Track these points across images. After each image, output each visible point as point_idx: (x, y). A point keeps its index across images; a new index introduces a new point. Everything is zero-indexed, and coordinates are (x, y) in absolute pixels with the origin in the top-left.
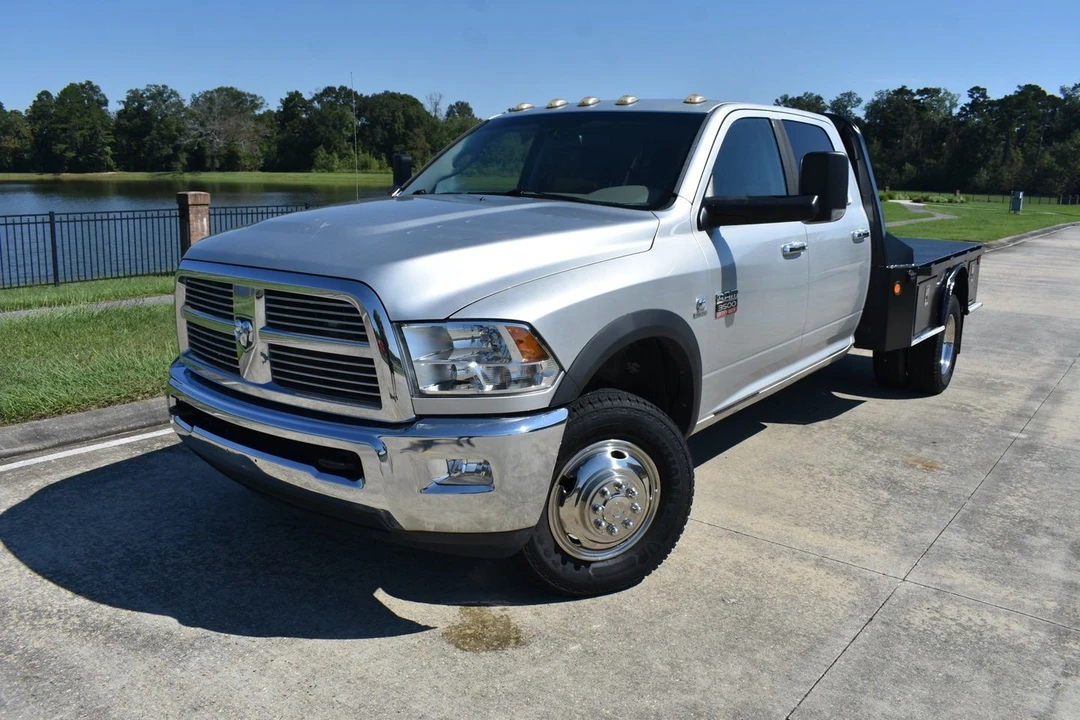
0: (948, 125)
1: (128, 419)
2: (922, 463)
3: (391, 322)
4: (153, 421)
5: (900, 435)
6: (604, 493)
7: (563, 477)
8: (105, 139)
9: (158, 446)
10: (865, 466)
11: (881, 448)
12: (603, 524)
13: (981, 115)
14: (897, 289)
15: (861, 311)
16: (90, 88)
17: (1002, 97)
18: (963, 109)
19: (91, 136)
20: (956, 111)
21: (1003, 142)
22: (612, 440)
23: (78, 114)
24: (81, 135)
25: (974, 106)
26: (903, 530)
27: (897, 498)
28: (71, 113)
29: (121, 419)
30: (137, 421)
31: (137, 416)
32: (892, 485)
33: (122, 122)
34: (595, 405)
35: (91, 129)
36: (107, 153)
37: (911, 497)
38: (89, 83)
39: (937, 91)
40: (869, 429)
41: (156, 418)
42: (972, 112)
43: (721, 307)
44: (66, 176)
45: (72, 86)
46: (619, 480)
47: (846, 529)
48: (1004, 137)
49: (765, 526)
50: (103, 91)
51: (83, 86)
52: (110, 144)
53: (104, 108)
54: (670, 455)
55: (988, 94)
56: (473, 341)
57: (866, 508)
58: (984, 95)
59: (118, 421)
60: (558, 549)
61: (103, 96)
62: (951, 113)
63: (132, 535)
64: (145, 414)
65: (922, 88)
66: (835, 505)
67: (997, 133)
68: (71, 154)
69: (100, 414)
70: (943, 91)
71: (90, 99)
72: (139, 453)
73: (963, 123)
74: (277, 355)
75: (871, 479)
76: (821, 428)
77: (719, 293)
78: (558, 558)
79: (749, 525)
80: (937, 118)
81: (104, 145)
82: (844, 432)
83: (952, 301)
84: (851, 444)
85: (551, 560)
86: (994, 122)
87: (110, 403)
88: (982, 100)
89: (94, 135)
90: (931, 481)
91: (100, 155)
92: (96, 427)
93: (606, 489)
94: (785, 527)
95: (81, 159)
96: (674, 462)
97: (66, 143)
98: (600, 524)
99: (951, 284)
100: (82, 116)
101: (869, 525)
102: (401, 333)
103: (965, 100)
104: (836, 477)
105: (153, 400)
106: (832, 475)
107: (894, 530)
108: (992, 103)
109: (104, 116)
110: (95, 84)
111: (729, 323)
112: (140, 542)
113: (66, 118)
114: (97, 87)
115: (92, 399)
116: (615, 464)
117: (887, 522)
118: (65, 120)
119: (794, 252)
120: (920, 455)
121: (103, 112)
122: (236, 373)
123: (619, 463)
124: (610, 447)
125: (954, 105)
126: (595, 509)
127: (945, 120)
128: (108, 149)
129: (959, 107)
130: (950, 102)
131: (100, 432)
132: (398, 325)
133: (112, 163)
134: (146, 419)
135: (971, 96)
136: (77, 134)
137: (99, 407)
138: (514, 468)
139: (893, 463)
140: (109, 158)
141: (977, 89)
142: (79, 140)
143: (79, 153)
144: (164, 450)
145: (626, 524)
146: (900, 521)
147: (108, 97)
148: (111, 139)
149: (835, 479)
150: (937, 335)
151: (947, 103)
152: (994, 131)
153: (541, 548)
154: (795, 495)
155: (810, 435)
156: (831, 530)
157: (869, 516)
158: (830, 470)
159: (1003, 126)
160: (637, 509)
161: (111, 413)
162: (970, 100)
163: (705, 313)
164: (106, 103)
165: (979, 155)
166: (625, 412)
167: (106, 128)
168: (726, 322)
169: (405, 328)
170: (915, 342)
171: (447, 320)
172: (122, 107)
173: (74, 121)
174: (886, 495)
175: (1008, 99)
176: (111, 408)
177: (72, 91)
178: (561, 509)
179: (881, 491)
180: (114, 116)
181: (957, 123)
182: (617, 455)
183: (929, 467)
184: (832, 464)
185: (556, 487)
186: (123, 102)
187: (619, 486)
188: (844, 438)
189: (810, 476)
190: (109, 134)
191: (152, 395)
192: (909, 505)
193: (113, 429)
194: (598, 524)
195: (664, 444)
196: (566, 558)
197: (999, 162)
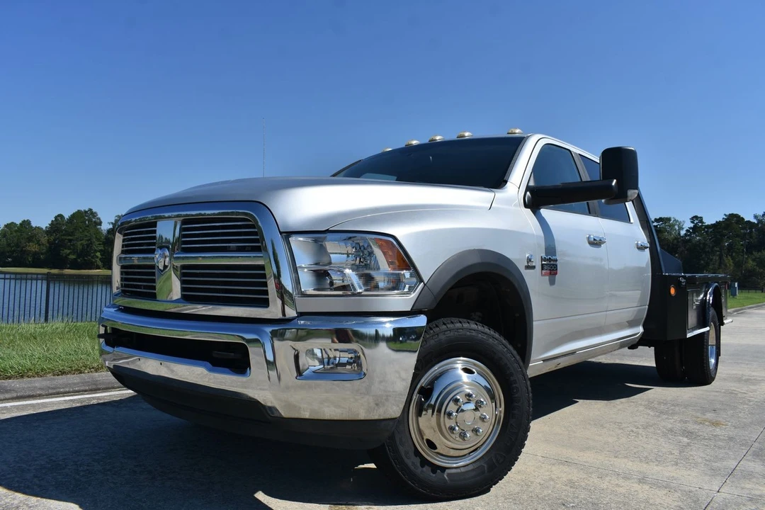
0: (678, 242)
1: (75, 384)
2: (709, 422)
3: (281, 233)
4: (94, 387)
5: (686, 406)
6: (457, 401)
7: (422, 388)
8: (97, 247)
9: (95, 402)
10: (664, 424)
11: (672, 413)
12: (457, 428)
13: (701, 235)
14: (673, 291)
15: (647, 307)
16: (91, 213)
17: (714, 222)
18: (687, 231)
19: (88, 245)
20: (683, 233)
21: (718, 253)
22: (462, 358)
23: (81, 230)
24: (81, 244)
25: (695, 229)
26: (706, 460)
27: (696, 441)
28: (75, 229)
29: (69, 384)
30: (81, 386)
31: (83, 383)
32: (688, 434)
33: (110, 236)
34: (449, 326)
35: (88, 240)
36: (97, 257)
37: (707, 441)
38: (90, 210)
39: (669, 219)
40: (660, 403)
41: (96, 385)
42: (694, 233)
43: (546, 267)
44: (68, 271)
45: (79, 212)
46: (468, 391)
47: (659, 460)
48: (718, 249)
49: (589, 457)
50: (99, 216)
51: (86, 212)
52: (100, 251)
53: (99, 227)
54: (512, 374)
55: (704, 220)
56: (348, 256)
57: (672, 447)
58: (701, 221)
59: (66, 385)
60: (417, 453)
61: (99, 219)
62: (679, 234)
63: (57, 451)
64: (89, 382)
65: (658, 218)
66: (645, 446)
67: (713, 247)
68: (72, 257)
69: (54, 379)
70: (672, 219)
71: (90, 220)
72: (78, 405)
73: (689, 240)
74: (187, 274)
75: (671, 430)
76: (622, 403)
77: (544, 255)
78: (417, 461)
79: (577, 458)
80: (671, 238)
81: (96, 251)
82: (641, 405)
83: (712, 312)
84: (649, 411)
85: (412, 462)
86: (710, 239)
87: (63, 373)
88: (700, 224)
89: (90, 245)
90: (718, 431)
91: (92, 257)
92: (49, 387)
93: (458, 397)
94: (607, 458)
95: (79, 260)
96: (515, 383)
97: (70, 249)
98: (454, 429)
99: (710, 298)
100: (83, 231)
101: (677, 457)
102: (289, 244)
103: (688, 225)
104: (641, 430)
105: (97, 374)
106: (638, 428)
107: (700, 460)
108: (708, 227)
109: (98, 232)
110: (94, 211)
111: (552, 282)
112: (62, 455)
113: (72, 232)
114: (95, 213)
115: (49, 369)
116: (465, 377)
117: (691, 455)
118: (72, 234)
119: (596, 243)
120: (704, 417)
121: (98, 229)
122: (153, 297)
123: (468, 377)
124: (459, 363)
125: (681, 228)
126: (450, 415)
127: (676, 239)
128: (98, 254)
129: (685, 229)
130: (679, 227)
131: (51, 391)
132: (287, 235)
133: (100, 264)
134: (89, 385)
135: (692, 222)
136: (79, 243)
137: (54, 375)
138: (381, 382)
139: (686, 422)
140: (98, 260)
141: (696, 217)
142: (80, 247)
143: (79, 256)
144: (98, 404)
145: (476, 431)
146: (702, 455)
147: (102, 220)
148: (101, 248)
149: (640, 431)
150: (703, 333)
151: (677, 227)
152: (711, 245)
153: (402, 449)
154: (610, 440)
155: (614, 406)
156: (647, 460)
157: (676, 452)
158: (635, 426)
159: (718, 242)
160: (485, 418)
161: (62, 380)
162: (692, 225)
163: (534, 267)
164: (100, 223)
165: (702, 262)
166: (474, 334)
167: (98, 240)
168: (550, 280)
169: (293, 239)
170: (689, 335)
171: (327, 231)
172: (111, 226)
173: (78, 235)
174: (685, 440)
175: (718, 223)
176: (64, 376)
177: (79, 215)
178: (420, 418)
179: (681, 438)
180: (105, 232)
181: (684, 241)
182: (467, 371)
183: (716, 424)
184: (636, 422)
185: (415, 397)
186: (112, 223)
187: (469, 395)
188: (641, 408)
189: (620, 429)
190: (100, 244)
191: (97, 370)
192: (707, 446)
193: (62, 390)
194: (452, 429)
195: (506, 364)
196: (425, 462)
197: (716, 266)
